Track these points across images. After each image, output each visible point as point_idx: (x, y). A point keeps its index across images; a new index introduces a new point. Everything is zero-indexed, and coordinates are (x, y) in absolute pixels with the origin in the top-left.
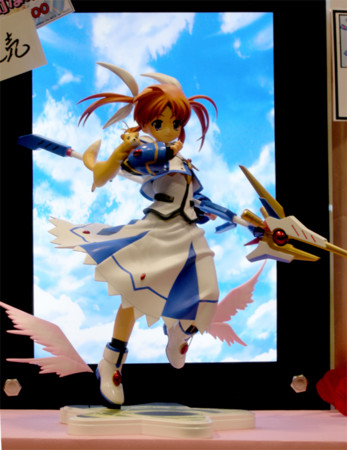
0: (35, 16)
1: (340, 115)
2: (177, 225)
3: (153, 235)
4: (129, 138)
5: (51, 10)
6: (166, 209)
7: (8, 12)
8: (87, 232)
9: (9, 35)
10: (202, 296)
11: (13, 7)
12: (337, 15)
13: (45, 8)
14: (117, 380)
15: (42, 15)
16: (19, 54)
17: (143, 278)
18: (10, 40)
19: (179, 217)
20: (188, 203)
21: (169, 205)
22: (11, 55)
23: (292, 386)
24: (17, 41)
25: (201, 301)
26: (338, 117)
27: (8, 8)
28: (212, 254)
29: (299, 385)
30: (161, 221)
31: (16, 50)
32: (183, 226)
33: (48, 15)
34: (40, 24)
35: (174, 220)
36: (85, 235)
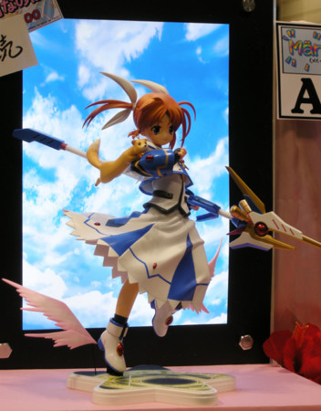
0: (27, 22)
1: (283, 114)
2: (176, 218)
3: (157, 228)
4: (140, 144)
5: (42, 16)
6: (166, 205)
7: (3, 16)
8: (98, 224)
9: (3, 38)
10: (198, 280)
11: (7, 12)
12: (280, 27)
13: (36, 15)
14: (120, 351)
15: (34, 20)
16: (12, 55)
17: (155, 267)
18: (4, 42)
19: (177, 211)
20: (183, 199)
21: (169, 201)
22: (5, 55)
23: (240, 344)
24: (11, 43)
25: (198, 285)
26: (280, 116)
27: (3, 13)
28: (203, 243)
29: (245, 344)
30: (163, 216)
31: (10, 51)
32: (180, 219)
33: (40, 21)
34: (31, 29)
35: (173, 214)
36: (96, 227)
